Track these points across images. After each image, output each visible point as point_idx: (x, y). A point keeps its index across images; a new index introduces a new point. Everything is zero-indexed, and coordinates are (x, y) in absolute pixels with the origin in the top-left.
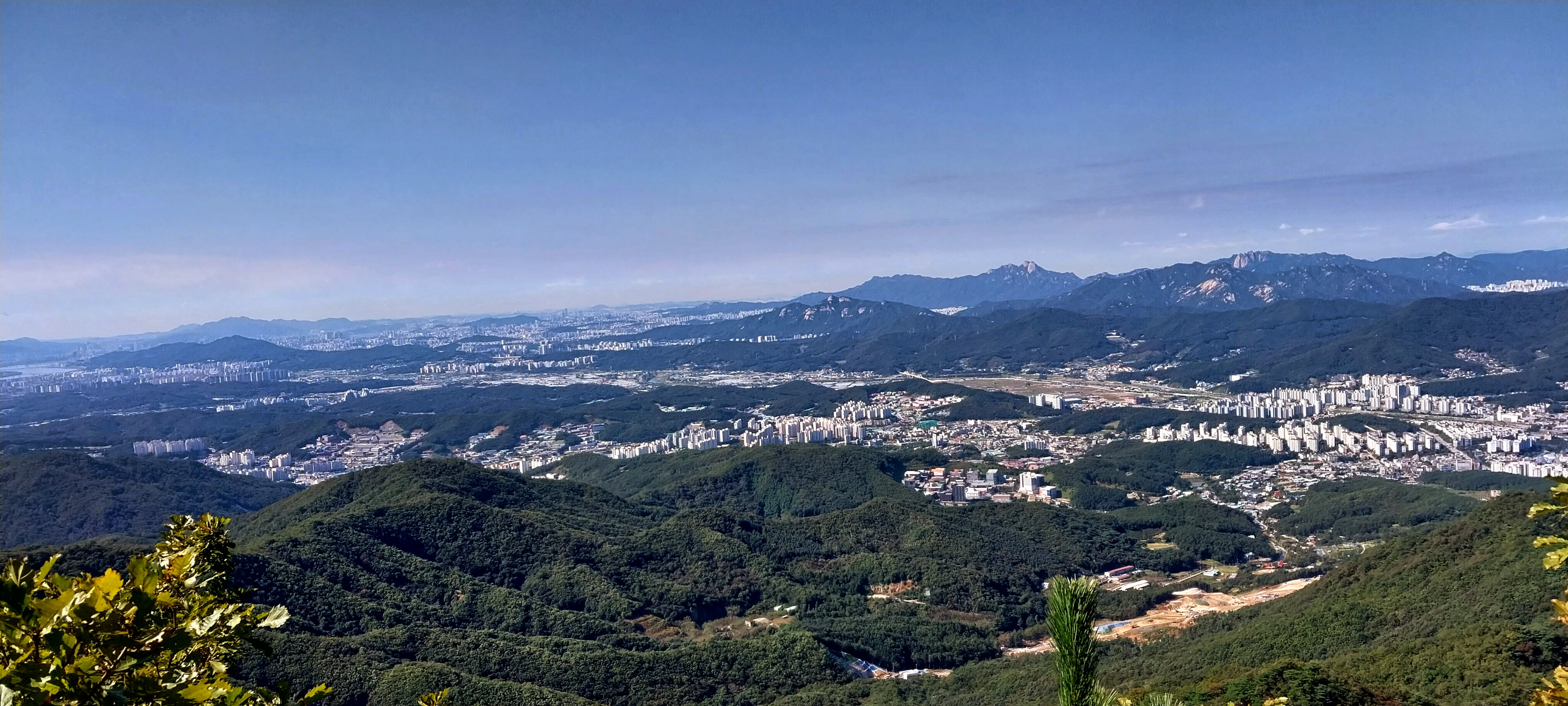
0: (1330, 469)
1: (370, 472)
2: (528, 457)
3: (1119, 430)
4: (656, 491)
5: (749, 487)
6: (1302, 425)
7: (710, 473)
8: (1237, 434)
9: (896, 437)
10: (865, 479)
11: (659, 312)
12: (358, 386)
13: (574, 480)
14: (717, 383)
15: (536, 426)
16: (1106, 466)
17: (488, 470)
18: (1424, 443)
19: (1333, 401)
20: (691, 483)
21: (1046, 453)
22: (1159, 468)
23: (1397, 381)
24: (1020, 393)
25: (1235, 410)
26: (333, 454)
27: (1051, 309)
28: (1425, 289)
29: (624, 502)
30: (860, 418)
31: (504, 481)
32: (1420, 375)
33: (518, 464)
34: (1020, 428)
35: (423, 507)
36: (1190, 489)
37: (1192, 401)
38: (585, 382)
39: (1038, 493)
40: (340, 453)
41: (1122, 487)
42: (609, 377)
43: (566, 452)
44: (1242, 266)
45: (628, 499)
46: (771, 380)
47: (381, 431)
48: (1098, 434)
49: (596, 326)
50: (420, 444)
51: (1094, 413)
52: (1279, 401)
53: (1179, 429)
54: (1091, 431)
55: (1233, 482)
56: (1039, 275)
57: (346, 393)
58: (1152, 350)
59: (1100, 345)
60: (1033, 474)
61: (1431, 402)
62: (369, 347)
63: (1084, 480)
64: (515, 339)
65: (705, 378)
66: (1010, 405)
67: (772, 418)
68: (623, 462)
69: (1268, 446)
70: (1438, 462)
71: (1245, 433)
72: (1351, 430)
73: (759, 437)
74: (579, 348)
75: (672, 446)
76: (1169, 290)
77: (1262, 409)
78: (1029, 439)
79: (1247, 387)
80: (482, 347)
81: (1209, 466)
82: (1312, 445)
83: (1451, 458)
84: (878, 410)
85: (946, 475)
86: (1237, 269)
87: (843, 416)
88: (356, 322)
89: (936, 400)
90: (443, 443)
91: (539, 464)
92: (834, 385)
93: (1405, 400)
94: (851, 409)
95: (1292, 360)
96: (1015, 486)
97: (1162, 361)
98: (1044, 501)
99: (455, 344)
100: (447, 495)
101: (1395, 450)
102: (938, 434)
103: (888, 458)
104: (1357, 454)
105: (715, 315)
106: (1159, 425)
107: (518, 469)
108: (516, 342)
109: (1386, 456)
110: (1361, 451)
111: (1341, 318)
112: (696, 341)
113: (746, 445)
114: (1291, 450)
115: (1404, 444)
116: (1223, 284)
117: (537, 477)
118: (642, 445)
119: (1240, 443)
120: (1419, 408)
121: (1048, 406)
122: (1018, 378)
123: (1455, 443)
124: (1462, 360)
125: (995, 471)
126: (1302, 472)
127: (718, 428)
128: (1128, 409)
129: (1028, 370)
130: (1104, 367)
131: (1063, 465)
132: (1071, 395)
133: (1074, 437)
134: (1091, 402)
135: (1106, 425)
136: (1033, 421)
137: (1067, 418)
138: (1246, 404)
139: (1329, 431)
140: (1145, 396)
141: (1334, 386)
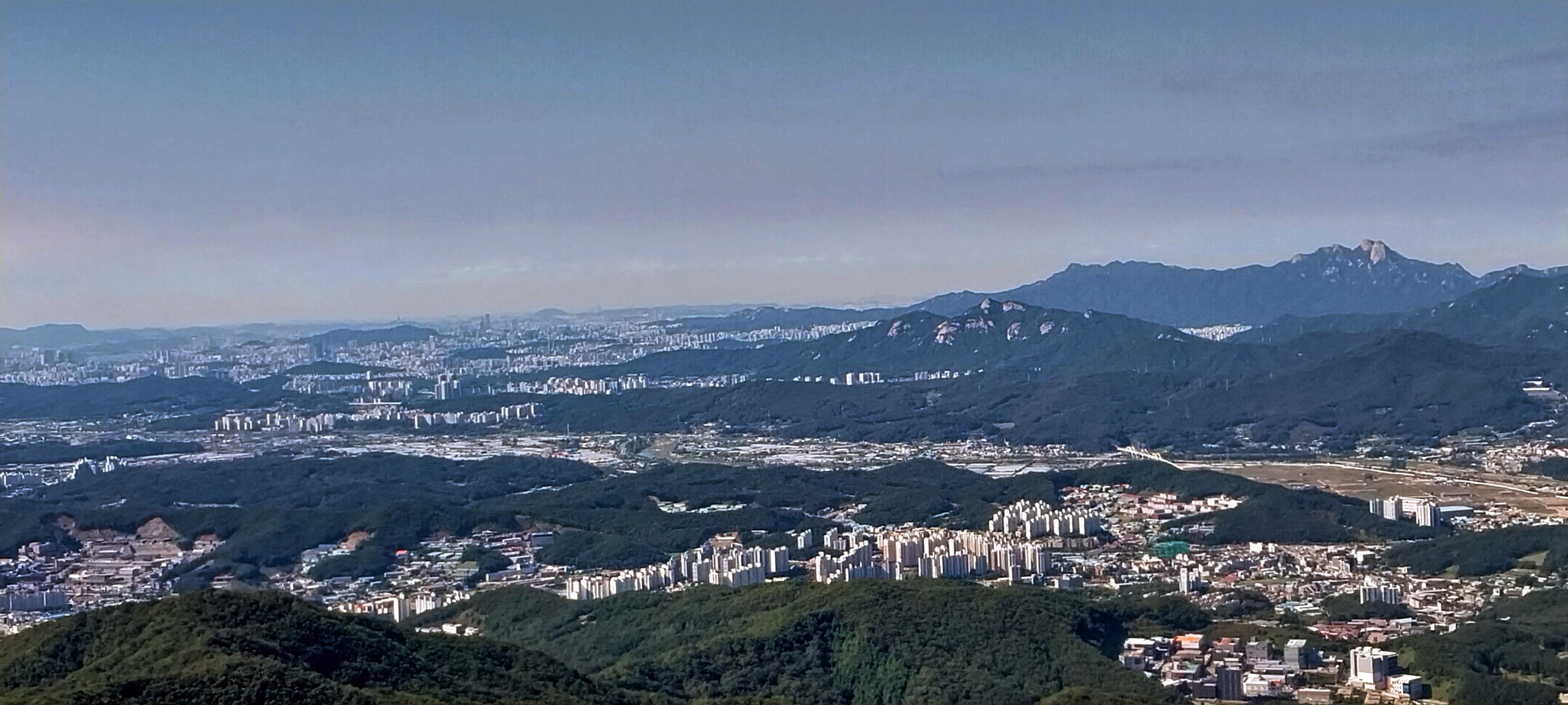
1: (116, 613)
2: (409, 592)
3: (1547, 570)
4: (648, 663)
5: (825, 661)
7: (750, 630)
9: (1110, 572)
10: (1047, 651)
11: (664, 323)
12: (97, 452)
13: (494, 636)
14: (767, 460)
15: (425, 533)
16: (1519, 639)
17: (335, 615)
20: (716, 648)
21: (1403, 611)
24: (1354, 493)
26: (48, 578)
27: (1414, 333)
29: (588, 681)
30: (1040, 534)
31: (365, 636)
33: (390, 605)
34: (1352, 561)
35: (212, 681)
38: (518, 453)
39: (1386, 688)
40: (60, 575)
41: (1550, 681)
42: (564, 444)
43: (481, 584)
45: (594, 677)
46: (870, 456)
47: (139, 537)
48: (1504, 576)
49: (541, 349)
50: (211, 562)
51: (1497, 535)
54: (1491, 570)
56: (1392, 267)
57: (76, 466)
59: (1510, 405)
60: (1376, 651)
62: (121, 379)
63: (1477, 664)
64: (391, 370)
65: (745, 450)
66: (1333, 517)
67: (871, 529)
68: (586, 605)
73: (845, 564)
74: (510, 389)
75: (678, 578)
78: (1369, 582)
80: (330, 384)
84: (1076, 520)
85: (1205, 647)
87: (1006, 529)
88: (98, 333)
89: (1188, 502)
90: (253, 561)
91: (430, 605)
92: (990, 469)
94: (1023, 516)
96: (1340, 674)
98: (1397, 704)
99: (282, 377)
100: (257, 659)
102: (1190, 569)
103: (1092, 611)
105: (765, 332)
107: (390, 614)
108: (393, 375)
112: (729, 379)
113: (819, 579)
117: (424, 630)
118: (623, 575)
121: (1406, 519)
122: (1348, 465)
125: (1302, 643)
127: (767, 545)
128: (1563, 531)
129: (1369, 449)
130: (1519, 448)
131: (1435, 635)
132: (1452, 500)
133: (1457, 581)
134: (1492, 514)
135: (1520, 560)
136: (1377, 547)
137: (1446, 543)
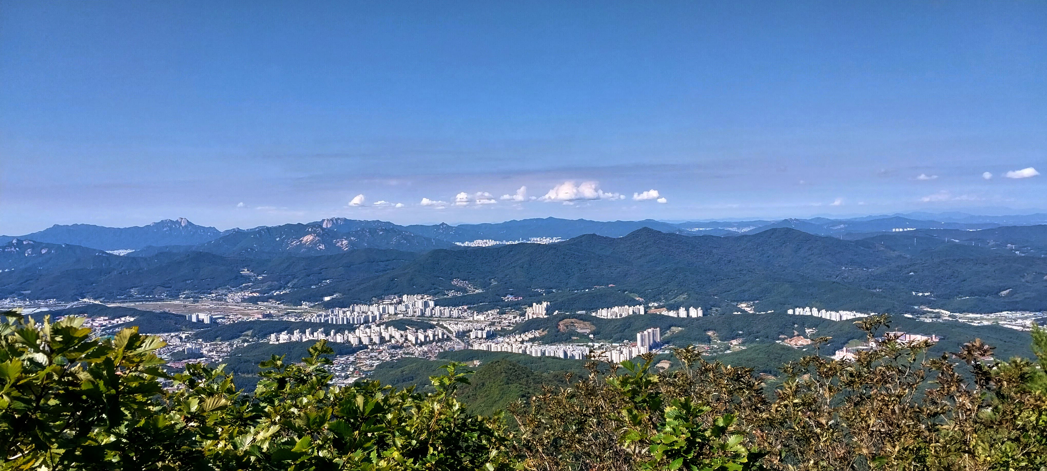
0: (387, 354)
3: (252, 337)
6: (370, 327)
8: (330, 335)
16: (245, 362)
18: (438, 335)
19: (387, 312)
21: (201, 356)
23: (422, 298)
24: (180, 313)
25: (328, 320)
27: (200, 253)
32: (435, 294)
34: (181, 338)
37: (300, 315)
44: (328, 227)
48: (237, 340)
51: (234, 325)
52: (355, 313)
53: (293, 334)
54: (232, 338)
56: (190, 228)
58: (272, 281)
59: (236, 278)
61: (440, 310)
66: (173, 322)
69: (350, 342)
70: (446, 346)
71: (335, 334)
72: (398, 329)
76: (282, 241)
77: (345, 318)
78: (188, 346)
79: (335, 304)
82: (376, 340)
83: (452, 343)
86: (325, 229)
89: (113, 320)
93: (427, 309)
95: (362, 286)
97: (279, 289)
101: (423, 340)
104: (402, 344)
106: (279, 332)
109: (419, 344)
110: (404, 342)
111: (390, 260)
114: (364, 343)
115: (428, 336)
116: (317, 238)
119: (332, 341)
120: (434, 314)
121: (200, 321)
122: (177, 302)
123: (454, 333)
124: (455, 285)
126: (371, 357)
128: (257, 322)
129: (184, 296)
130: (240, 293)
132: (216, 313)
133: (221, 343)
134: (232, 318)
135: (243, 334)
136: (190, 332)
137: (215, 329)
138: (335, 315)
139: (386, 330)
140: (268, 313)
141: (387, 303)
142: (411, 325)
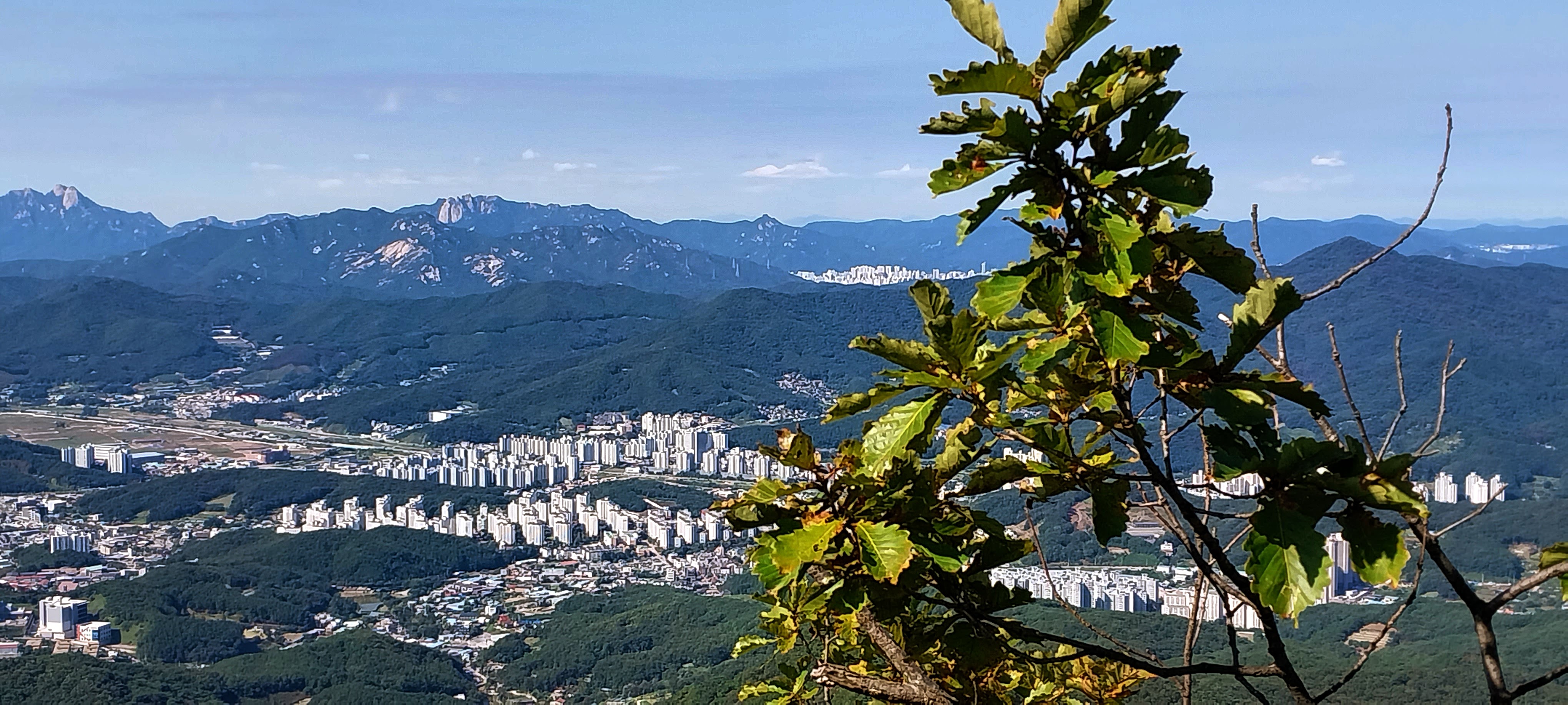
0: (590, 574)
3: (234, 512)
6: (548, 500)
8: (439, 515)
16: (206, 580)
19: (597, 458)
21: (94, 558)
22: (303, 580)
23: (694, 425)
24: (45, 442)
25: (438, 473)
27: (108, 281)
28: (737, 274)
32: (729, 415)
34: (43, 511)
36: (358, 616)
37: (365, 457)
39: (75, 637)
41: (235, 619)
44: (453, 221)
48: (193, 519)
51: (187, 479)
52: (510, 458)
53: (341, 509)
54: (181, 514)
55: (431, 601)
56: (85, 213)
58: (296, 364)
59: (200, 353)
60: (66, 600)
61: (743, 460)
63: (166, 607)
66: (24, 466)
69: (491, 537)
71: (453, 514)
72: (623, 507)
76: (328, 255)
77: (482, 470)
78: (60, 530)
79: (457, 433)
81: (390, 573)
82: (562, 533)
86: (445, 225)
93: (705, 455)
95: (532, 387)
96: (29, 625)
97: (313, 385)
98: (86, 651)
101: (689, 540)
104: (632, 547)
106: (306, 501)
109: (676, 550)
110: (638, 542)
111: (612, 317)
114: (529, 542)
115: (703, 529)
116: (421, 251)
119: (444, 531)
120: (726, 470)
121: (98, 466)
122: (41, 413)
124: (788, 392)
126: (546, 580)
128: (252, 472)
129: (61, 397)
130: (209, 394)
131: (125, 581)
132: (143, 446)
133: (148, 526)
134: (183, 459)
135: (209, 503)
136: (69, 496)
137: (136, 490)
138: (456, 462)
139: (589, 509)
140: (281, 449)
141: (599, 433)
142: (660, 496)
